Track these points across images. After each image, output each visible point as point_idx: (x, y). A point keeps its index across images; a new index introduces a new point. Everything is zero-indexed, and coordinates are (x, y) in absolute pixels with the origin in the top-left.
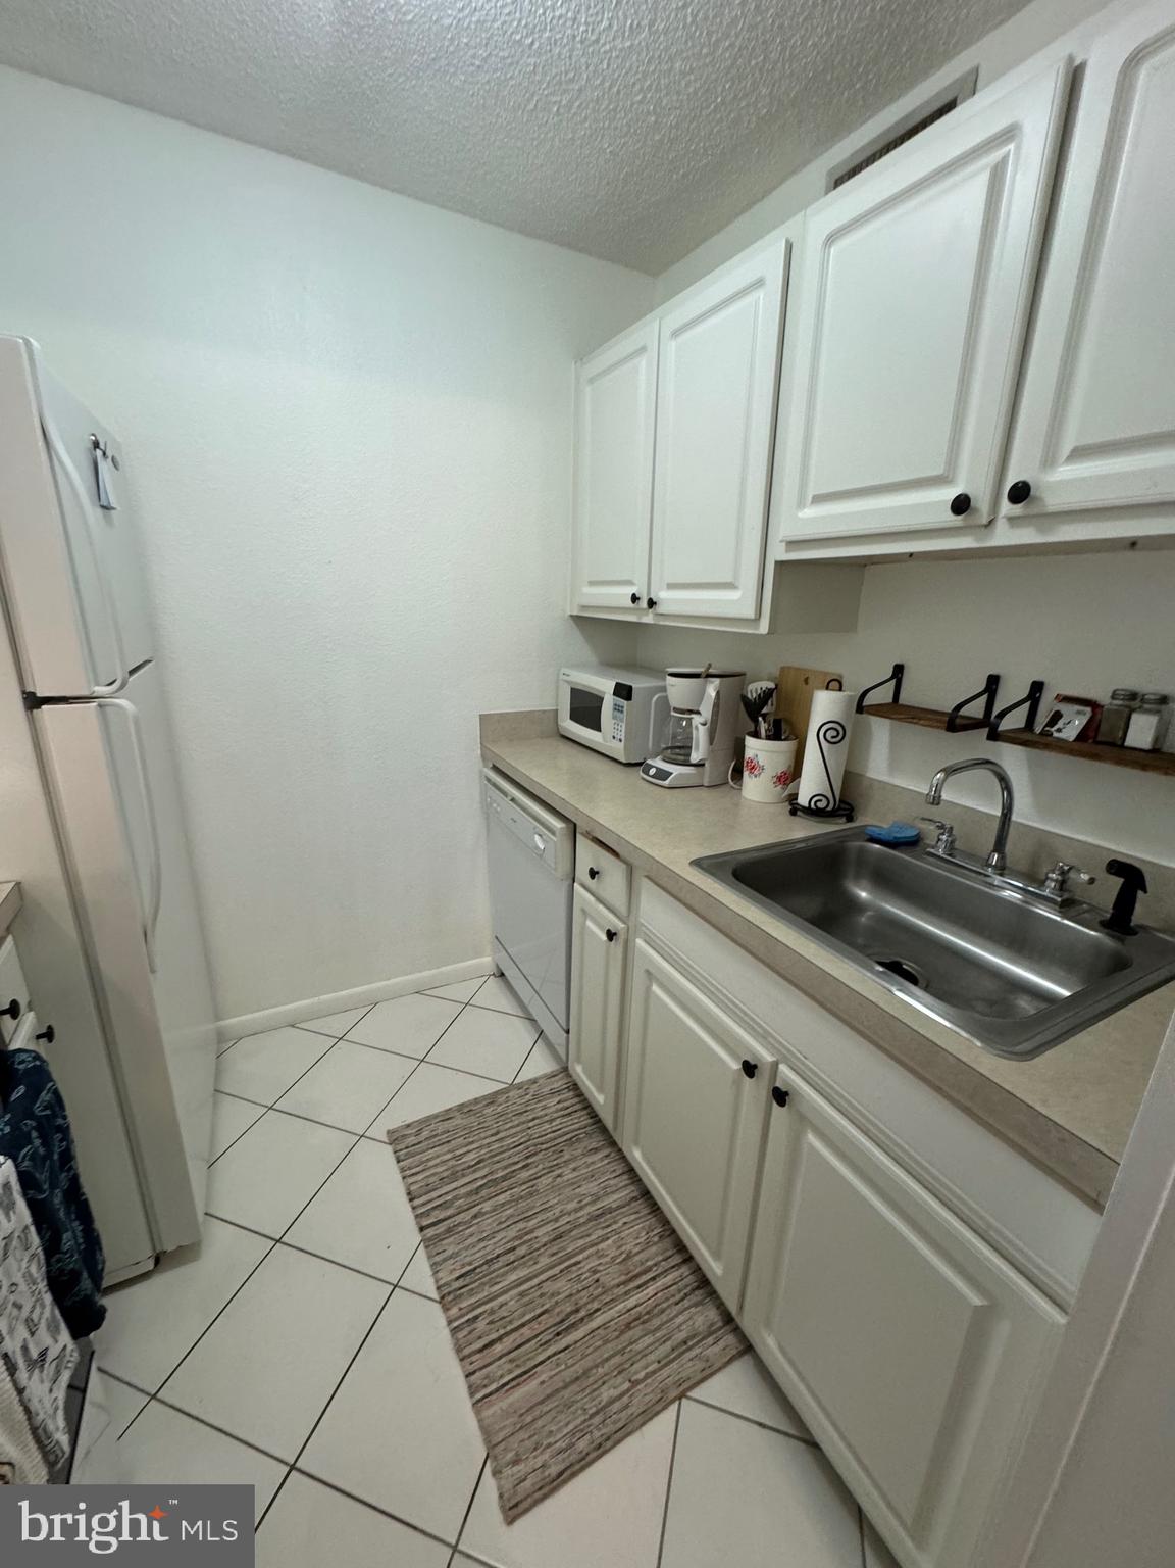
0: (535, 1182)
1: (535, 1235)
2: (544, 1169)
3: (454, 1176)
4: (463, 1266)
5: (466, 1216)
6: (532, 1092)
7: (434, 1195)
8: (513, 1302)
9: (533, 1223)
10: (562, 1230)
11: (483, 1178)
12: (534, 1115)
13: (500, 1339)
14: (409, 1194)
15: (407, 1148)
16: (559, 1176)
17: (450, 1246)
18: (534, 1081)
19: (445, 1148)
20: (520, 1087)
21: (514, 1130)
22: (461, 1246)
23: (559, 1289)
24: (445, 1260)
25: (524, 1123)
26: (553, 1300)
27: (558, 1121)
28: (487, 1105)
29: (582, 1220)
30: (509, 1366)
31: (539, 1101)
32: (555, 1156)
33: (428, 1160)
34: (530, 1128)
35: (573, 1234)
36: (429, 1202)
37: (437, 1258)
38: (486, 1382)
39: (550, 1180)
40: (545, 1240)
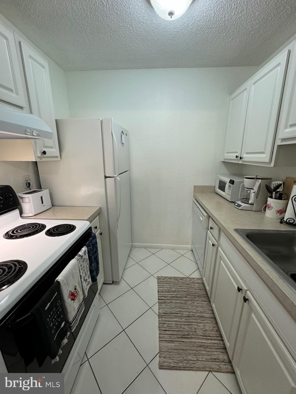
0: (187, 301)
1: (183, 313)
2: (190, 299)
3: (168, 292)
4: (165, 311)
5: (169, 301)
6: (192, 281)
7: (164, 293)
8: (174, 325)
9: (183, 310)
10: (190, 315)
11: (175, 295)
12: (191, 286)
13: (169, 331)
14: (158, 291)
15: (160, 281)
16: (193, 303)
17: (163, 306)
18: (194, 278)
19: (168, 285)
20: (190, 278)
21: (185, 288)
22: (166, 307)
23: (186, 328)
24: (162, 308)
25: (188, 287)
26: (183, 330)
27: (197, 290)
28: (181, 279)
29: (196, 316)
30: (168, 337)
31: (193, 284)
32: (194, 298)
33: (164, 286)
34: (189, 289)
35: (193, 317)
36: (162, 294)
37: (160, 307)
38: (163, 337)
39: (191, 303)
40: (185, 315)
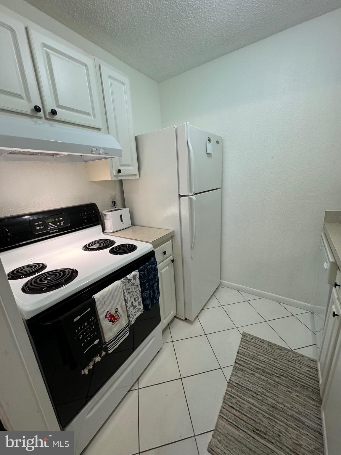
0: (279, 385)
1: (266, 398)
2: (284, 384)
3: (253, 358)
4: (239, 382)
5: (250, 372)
6: (299, 359)
7: (245, 358)
8: (246, 406)
9: (268, 394)
10: (278, 407)
11: (262, 367)
12: (294, 366)
13: (236, 410)
14: (238, 351)
15: (245, 340)
16: (290, 392)
17: (240, 374)
18: (302, 356)
19: (256, 349)
20: (295, 353)
21: (283, 364)
22: (242, 377)
23: (264, 421)
24: (236, 375)
25: (288, 365)
26: (259, 421)
27: (303, 376)
28: (278, 349)
29: (288, 413)
30: (233, 418)
31: (300, 364)
32: (293, 385)
33: (249, 348)
34: (289, 368)
35: (281, 413)
36: (242, 358)
37: (234, 373)
38: (225, 414)
39: (285, 389)
40: (269, 403)
